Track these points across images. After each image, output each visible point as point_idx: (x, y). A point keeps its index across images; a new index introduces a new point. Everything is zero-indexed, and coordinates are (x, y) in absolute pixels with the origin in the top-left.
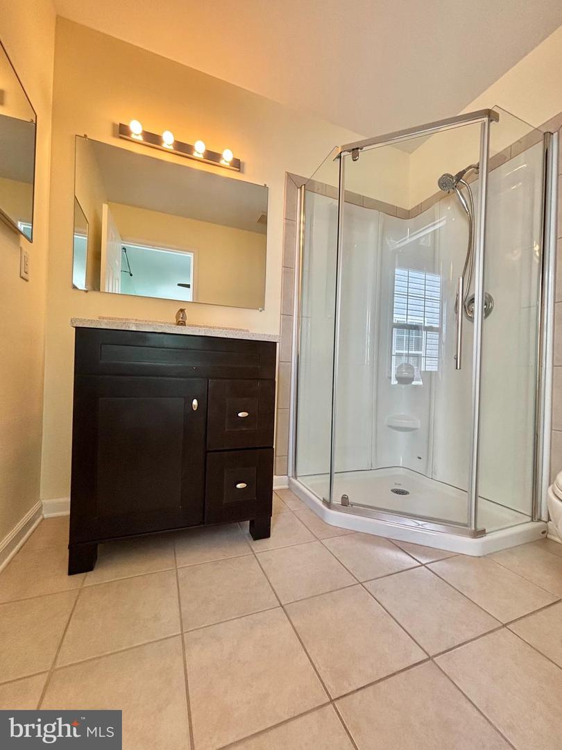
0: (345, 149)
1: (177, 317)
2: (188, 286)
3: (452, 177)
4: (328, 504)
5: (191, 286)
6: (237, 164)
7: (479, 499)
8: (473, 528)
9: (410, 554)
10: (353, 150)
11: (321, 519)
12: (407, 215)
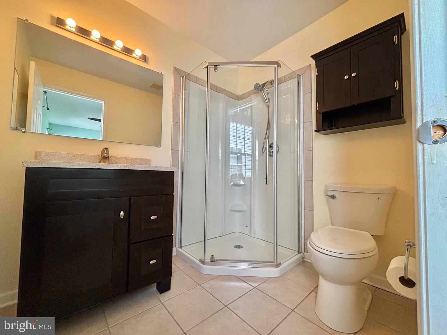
0: (210, 64)
1: (102, 152)
2: (100, 120)
3: (260, 85)
4: (203, 262)
5: (102, 121)
6: (144, 58)
7: (278, 246)
8: (276, 263)
9: (247, 282)
10: (215, 65)
11: (198, 271)
12: (238, 98)
